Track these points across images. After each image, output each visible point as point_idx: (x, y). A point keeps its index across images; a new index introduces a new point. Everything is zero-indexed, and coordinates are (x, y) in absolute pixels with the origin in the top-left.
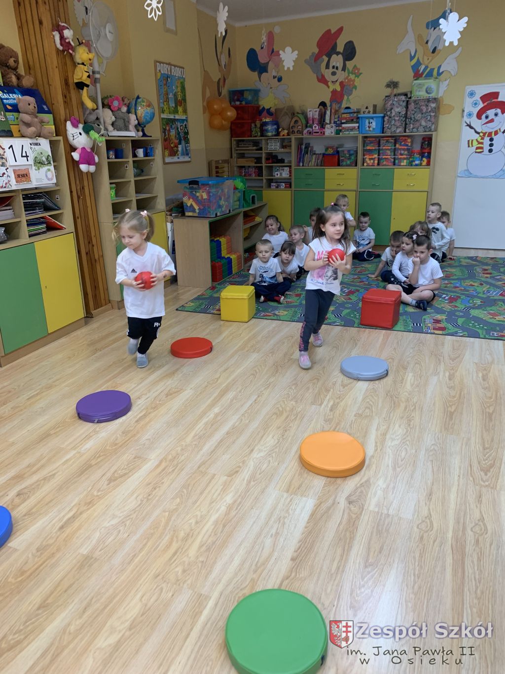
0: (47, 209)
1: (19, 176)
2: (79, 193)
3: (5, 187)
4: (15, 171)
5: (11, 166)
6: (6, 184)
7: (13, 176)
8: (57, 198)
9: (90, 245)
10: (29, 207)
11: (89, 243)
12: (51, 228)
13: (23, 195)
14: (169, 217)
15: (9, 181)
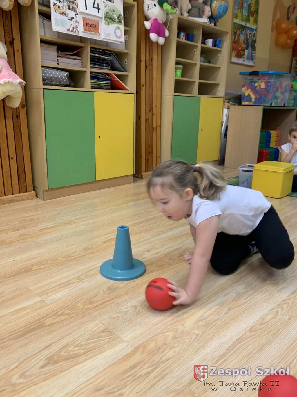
0: (113, 68)
1: (87, 25)
2: (147, 63)
3: (72, 31)
4: (84, 19)
5: (82, 13)
6: (73, 28)
7: (81, 23)
8: (126, 62)
9: (151, 113)
10: (95, 61)
11: (150, 111)
12: (115, 87)
13: (91, 48)
14: (226, 103)
15: (77, 27)
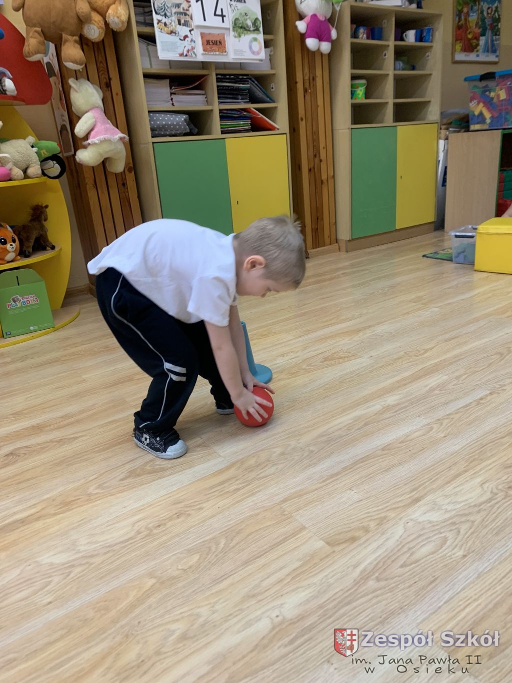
0: (254, 100)
1: (208, 42)
2: (307, 85)
3: (186, 55)
4: (202, 35)
5: (198, 27)
6: (188, 51)
7: (199, 41)
8: (272, 88)
9: (317, 160)
10: (223, 93)
11: (315, 156)
12: (257, 127)
13: (217, 75)
14: (443, 132)
15: (193, 48)
